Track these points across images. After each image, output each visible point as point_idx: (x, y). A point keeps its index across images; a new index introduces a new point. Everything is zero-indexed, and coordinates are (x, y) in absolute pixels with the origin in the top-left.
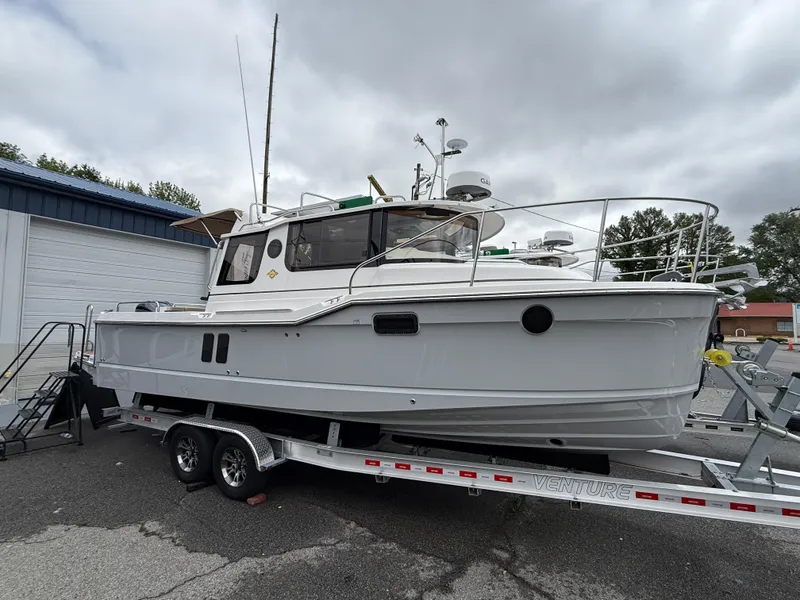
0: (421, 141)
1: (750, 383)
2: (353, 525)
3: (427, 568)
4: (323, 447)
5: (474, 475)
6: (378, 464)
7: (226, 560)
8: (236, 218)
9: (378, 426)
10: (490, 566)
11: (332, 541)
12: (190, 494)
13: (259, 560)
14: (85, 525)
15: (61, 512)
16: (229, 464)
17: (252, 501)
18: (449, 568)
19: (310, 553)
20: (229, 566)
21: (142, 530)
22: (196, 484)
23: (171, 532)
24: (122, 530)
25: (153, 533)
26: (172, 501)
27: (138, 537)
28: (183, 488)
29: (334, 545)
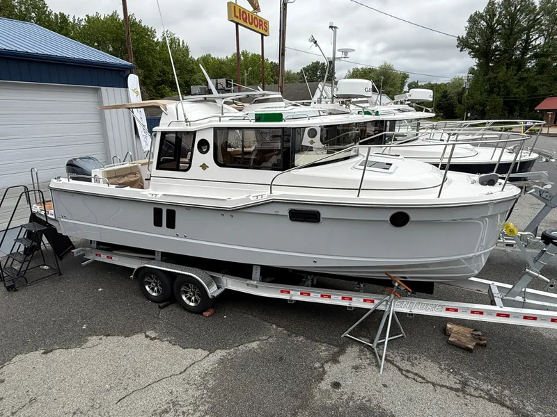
0: (315, 42)
2: (274, 326)
3: (323, 350)
5: (351, 299)
6: (289, 292)
7: (207, 352)
8: (162, 111)
10: (358, 347)
11: (265, 338)
12: (162, 310)
13: (227, 351)
14: (109, 335)
15: (87, 327)
16: (186, 292)
17: (206, 314)
18: (336, 350)
19: (254, 345)
20: (211, 355)
21: (147, 336)
22: (164, 304)
23: (165, 337)
24: (134, 337)
25: (155, 338)
26: (153, 316)
27: (147, 341)
28: (155, 306)
29: (267, 339)
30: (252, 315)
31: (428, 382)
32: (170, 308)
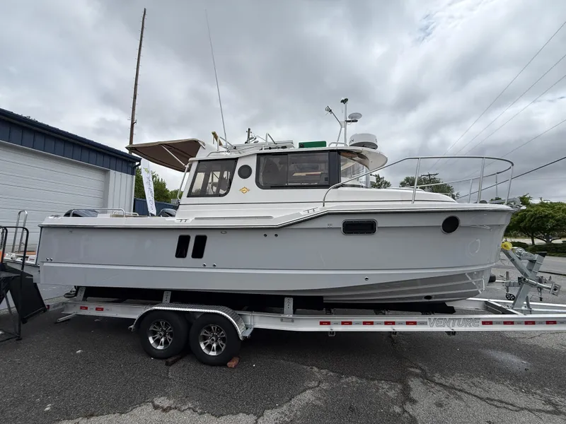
1: (519, 258)
2: (315, 369)
4: (282, 316)
5: (393, 323)
6: (329, 323)
7: (254, 417)
8: (200, 145)
9: (322, 297)
11: (314, 384)
12: (171, 367)
13: (279, 410)
14: (92, 415)
15: (53, 408)
16: (206, 338)
17: (232, 364)
18: (399, 386)
19: (308, 396)
20: (260, 421)
21: (156, 407)
22: (173, 358)
23: (185, 404)
24: (135, 411)
25: (170, 408)
26: (161, 376)
27: (157, 415)
28: (161, 364)
29: (318, 386)
30: (284, 359)
31: (522, 409)
32: (181, 363)
